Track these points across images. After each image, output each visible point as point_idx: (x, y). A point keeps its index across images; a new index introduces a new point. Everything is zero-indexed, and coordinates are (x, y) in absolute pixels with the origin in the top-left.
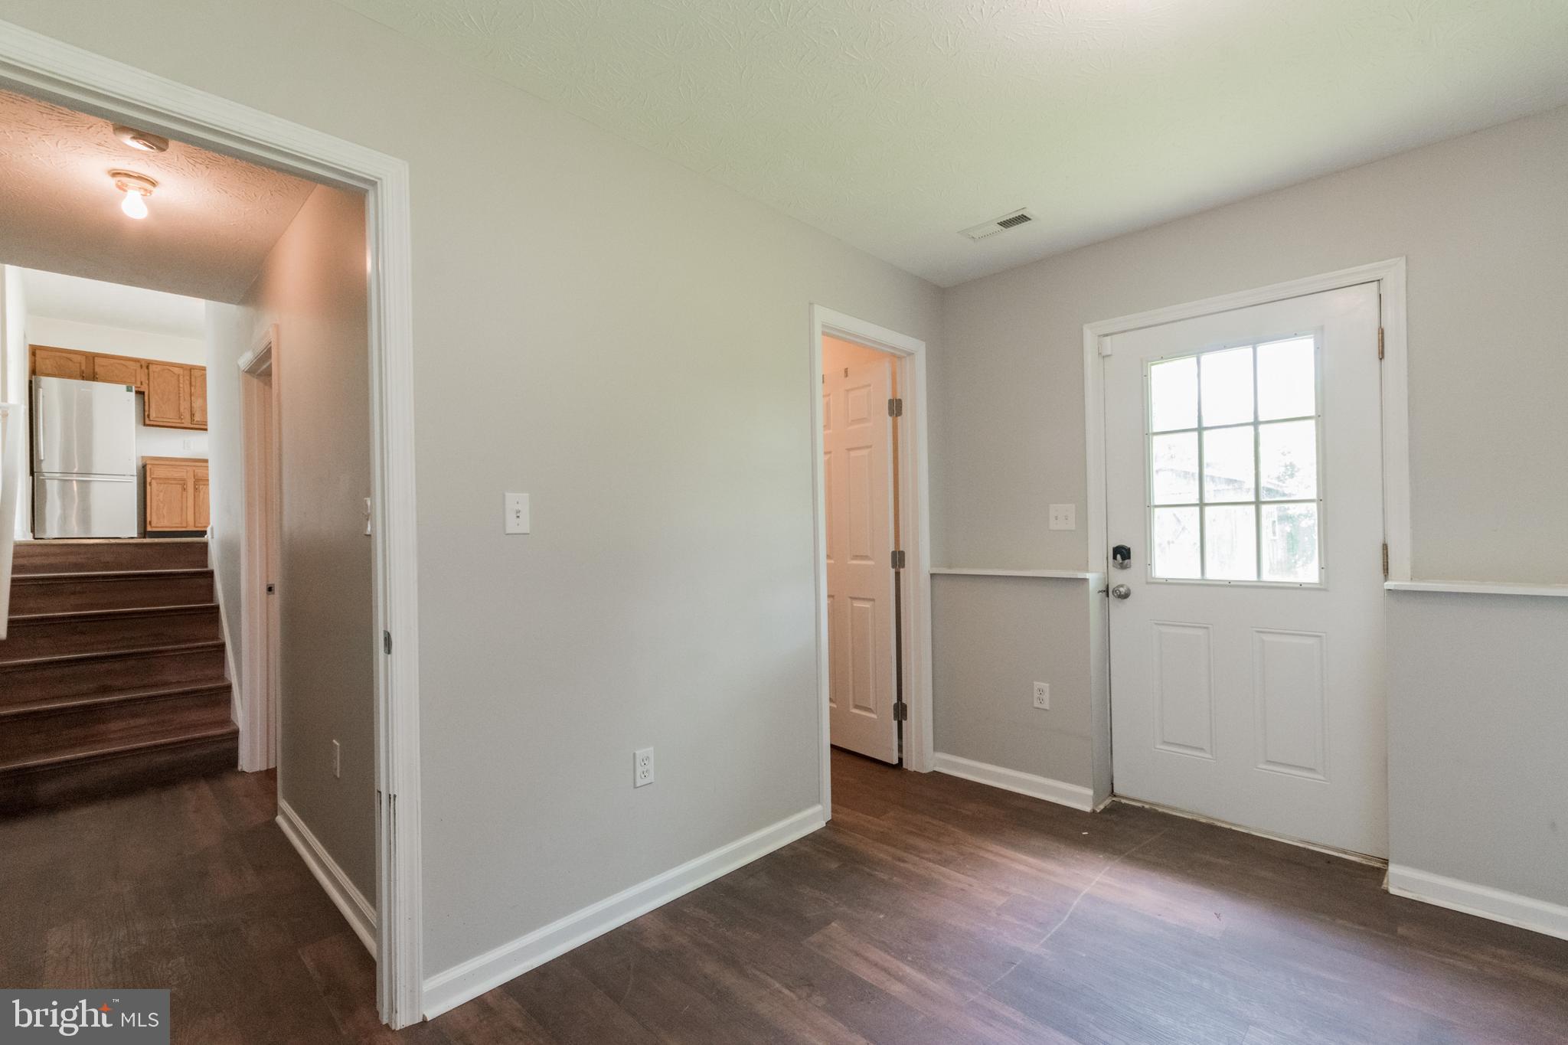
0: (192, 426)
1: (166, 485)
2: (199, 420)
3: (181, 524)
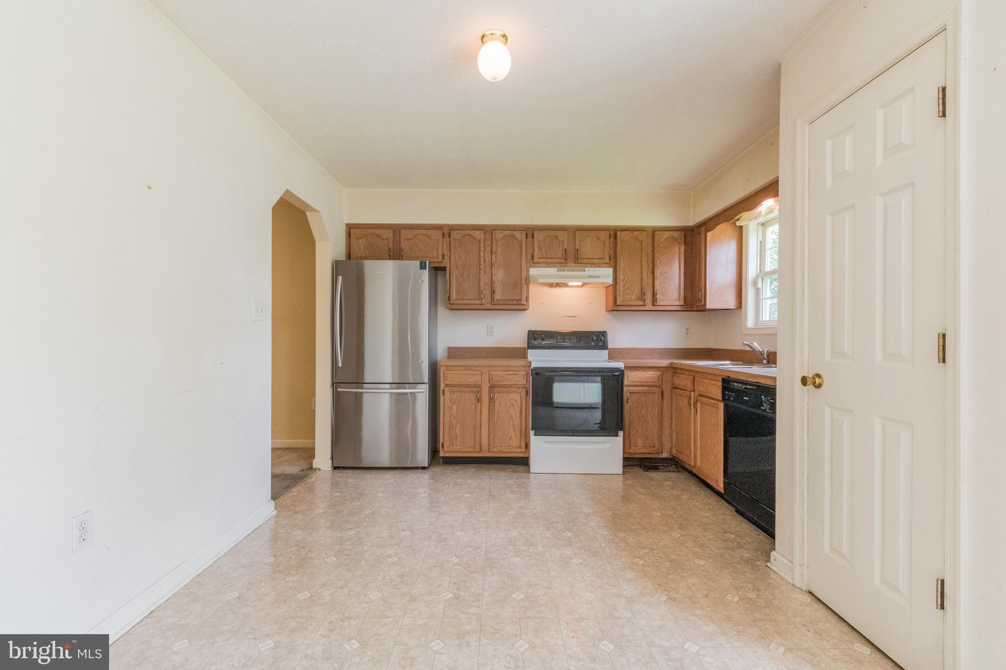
0: (494, 307)
1: (459, 394)
2: (499, 298)
3: (474, 447)
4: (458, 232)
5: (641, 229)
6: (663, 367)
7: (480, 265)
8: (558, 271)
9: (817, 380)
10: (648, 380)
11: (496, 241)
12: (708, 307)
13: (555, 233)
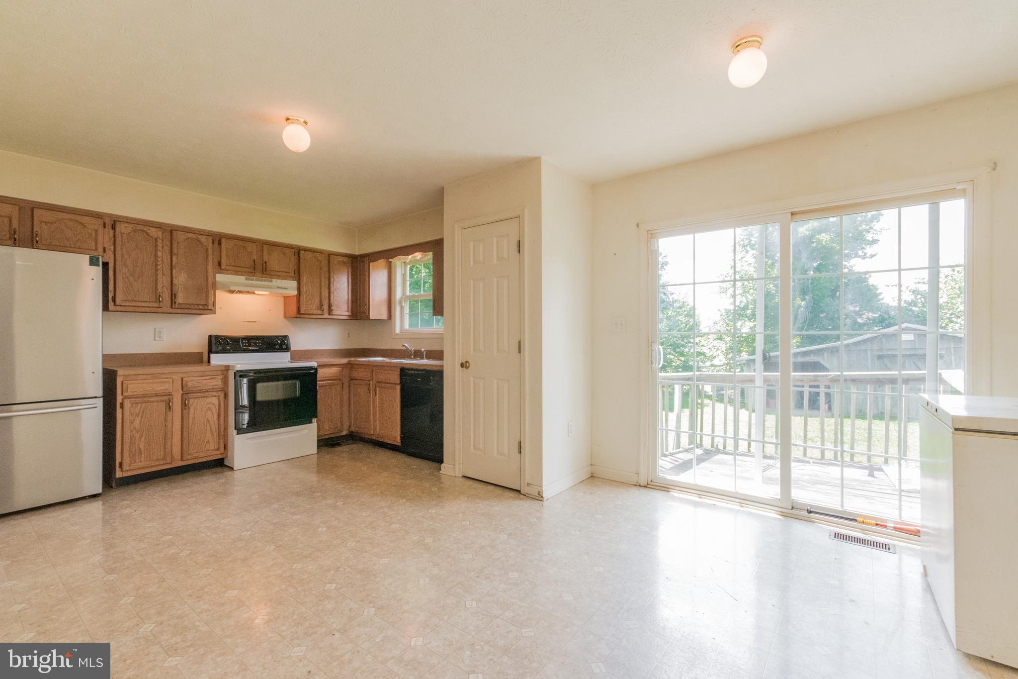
0: (174, 311)
1: (143, 405)
2: (181, 302)
3: (164, 458)
4: (127, 225)
5: (321, 252)
6: (343, 364)
7: (157, 265)
8: (246, 279)
9: (467, 364)
10: (332, 375)
11: (178, 242)
12: (371, 318)
13: (244, 243)
